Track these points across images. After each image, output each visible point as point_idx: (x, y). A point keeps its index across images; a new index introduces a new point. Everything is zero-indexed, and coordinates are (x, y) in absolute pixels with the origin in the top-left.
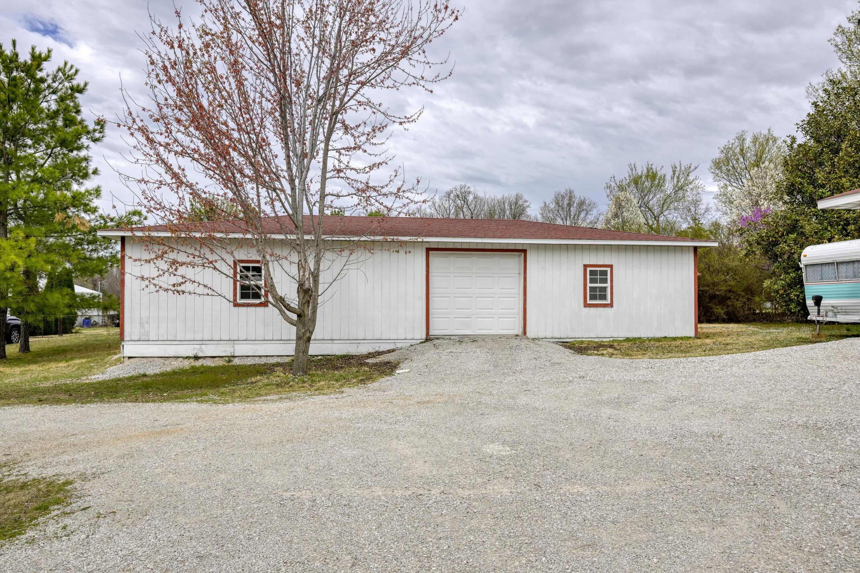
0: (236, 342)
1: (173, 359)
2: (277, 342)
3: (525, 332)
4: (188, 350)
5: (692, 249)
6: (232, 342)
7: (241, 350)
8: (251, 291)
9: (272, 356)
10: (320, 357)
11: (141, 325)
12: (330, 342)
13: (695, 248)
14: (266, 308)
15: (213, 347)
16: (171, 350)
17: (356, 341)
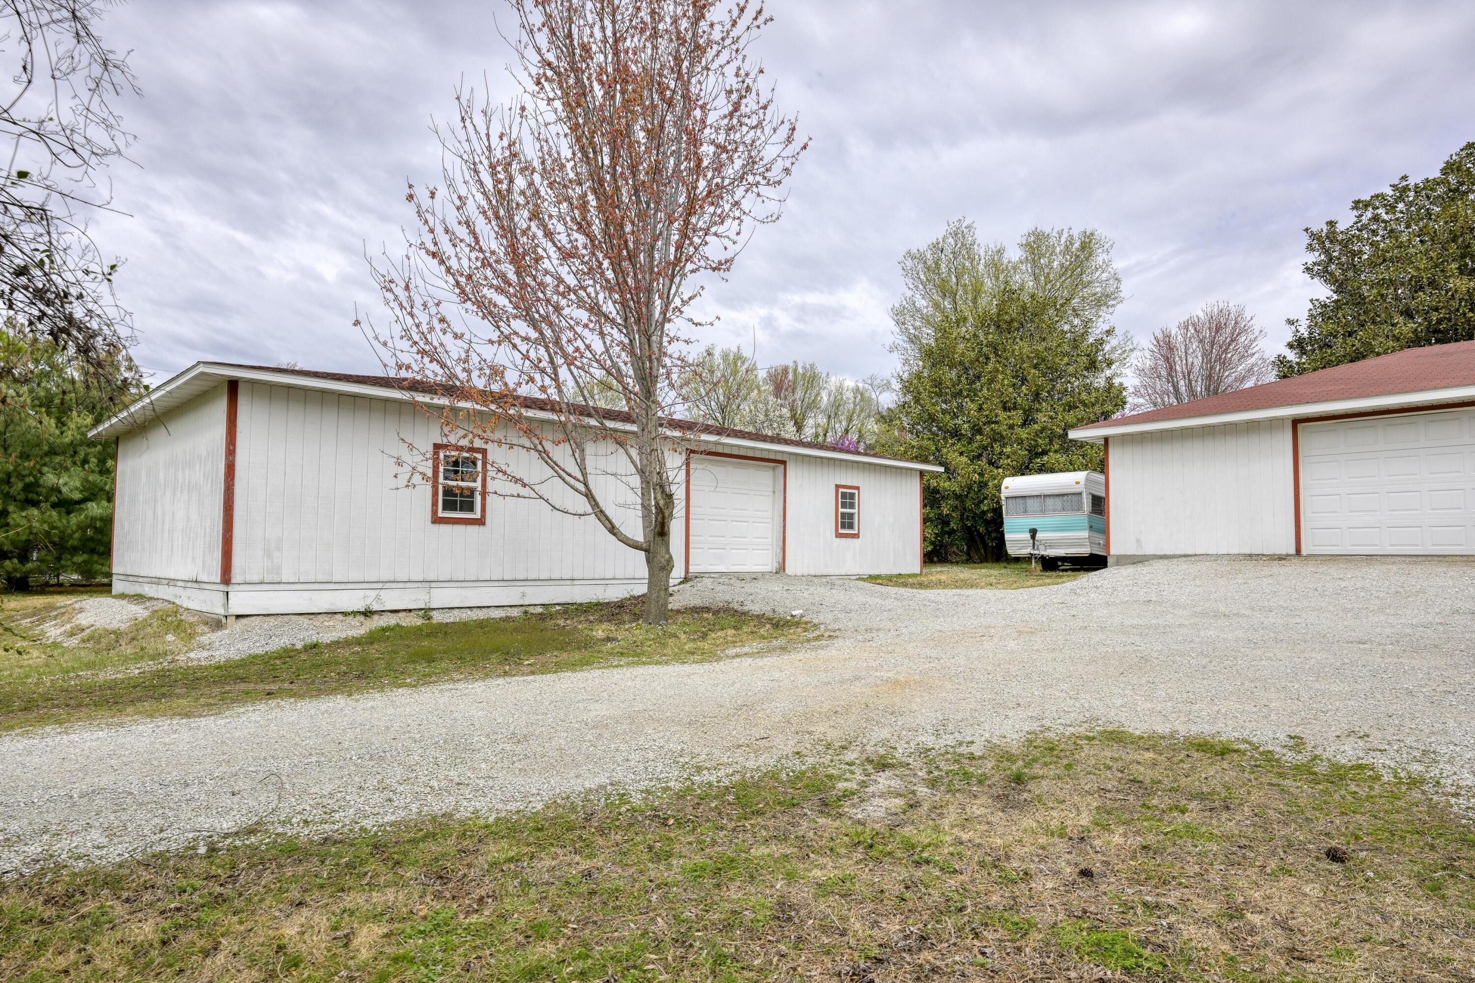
0: (433, 585)
1: (326, 618)
2: (496, 584)
3: (782, 568)
4: (354, 601)
5: (918, 473)
6: (427, 585)
7: (441, 597)
8: (458, 499)
9: (488, 607)
10: (558, 608)
11: (268, 554)
12: (569, 582)
13: (922, 473)
14: (482, 527)
15: (396, 593)
16: (323, 601)
17: (605, 581)
